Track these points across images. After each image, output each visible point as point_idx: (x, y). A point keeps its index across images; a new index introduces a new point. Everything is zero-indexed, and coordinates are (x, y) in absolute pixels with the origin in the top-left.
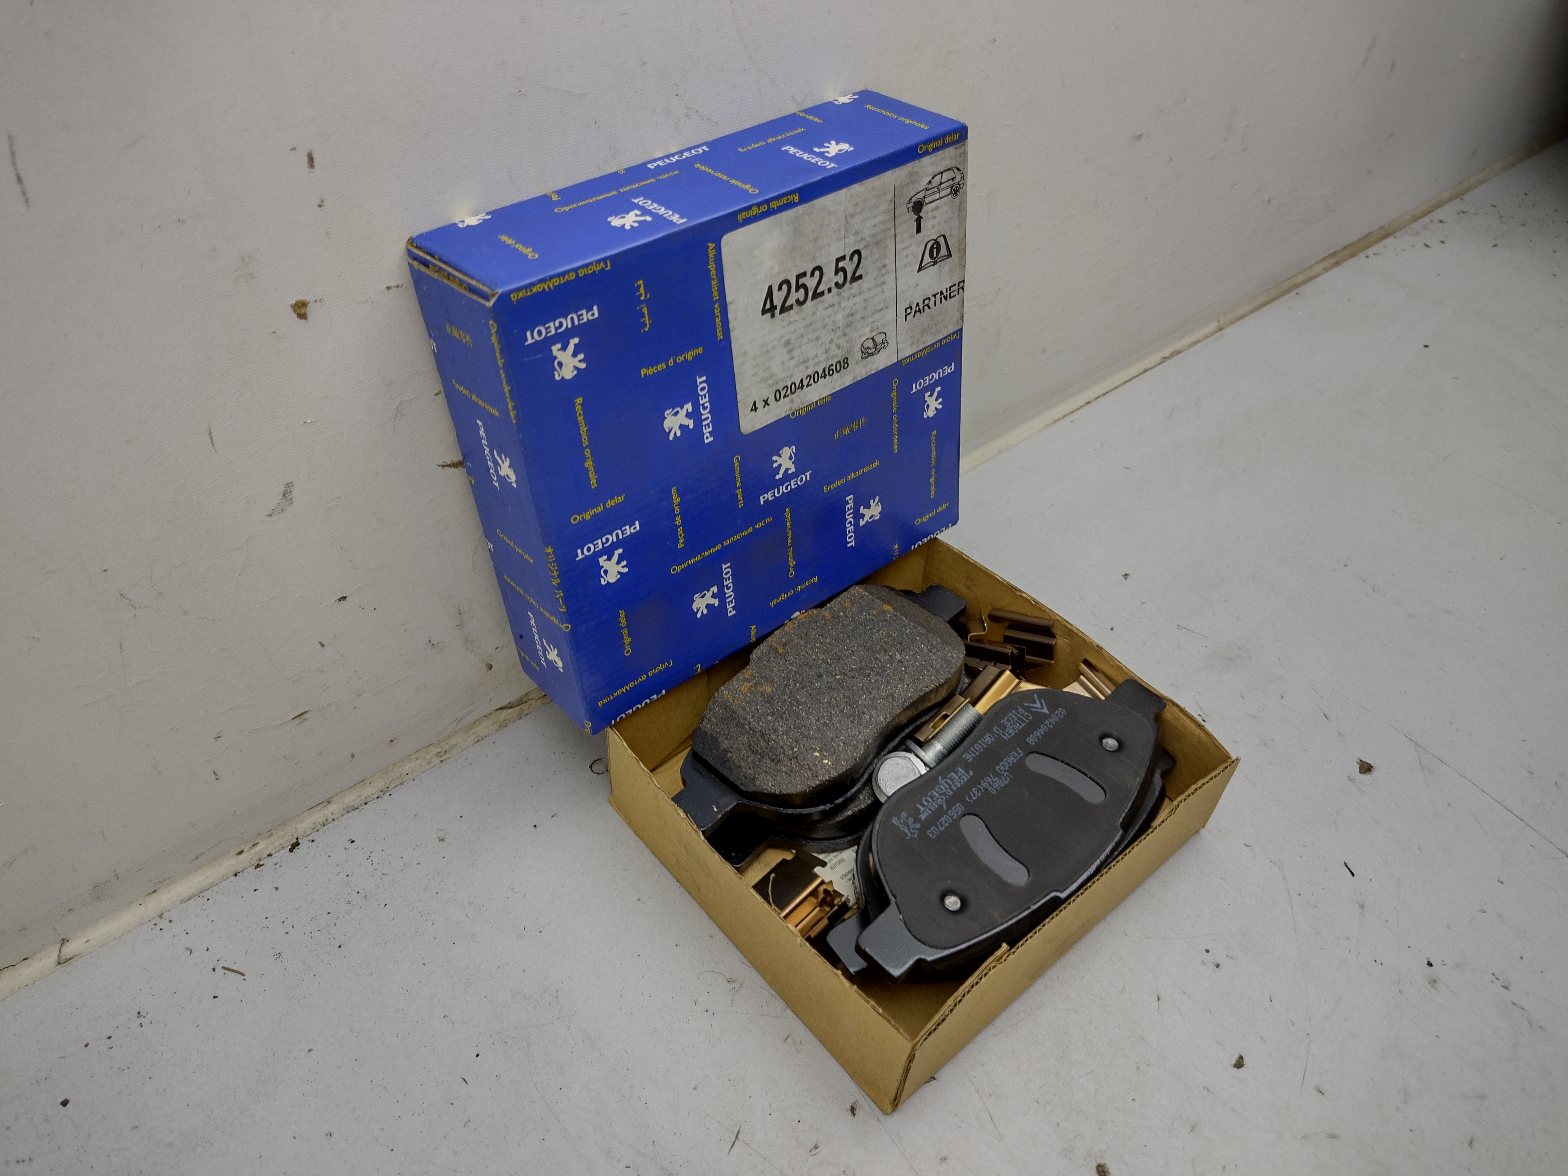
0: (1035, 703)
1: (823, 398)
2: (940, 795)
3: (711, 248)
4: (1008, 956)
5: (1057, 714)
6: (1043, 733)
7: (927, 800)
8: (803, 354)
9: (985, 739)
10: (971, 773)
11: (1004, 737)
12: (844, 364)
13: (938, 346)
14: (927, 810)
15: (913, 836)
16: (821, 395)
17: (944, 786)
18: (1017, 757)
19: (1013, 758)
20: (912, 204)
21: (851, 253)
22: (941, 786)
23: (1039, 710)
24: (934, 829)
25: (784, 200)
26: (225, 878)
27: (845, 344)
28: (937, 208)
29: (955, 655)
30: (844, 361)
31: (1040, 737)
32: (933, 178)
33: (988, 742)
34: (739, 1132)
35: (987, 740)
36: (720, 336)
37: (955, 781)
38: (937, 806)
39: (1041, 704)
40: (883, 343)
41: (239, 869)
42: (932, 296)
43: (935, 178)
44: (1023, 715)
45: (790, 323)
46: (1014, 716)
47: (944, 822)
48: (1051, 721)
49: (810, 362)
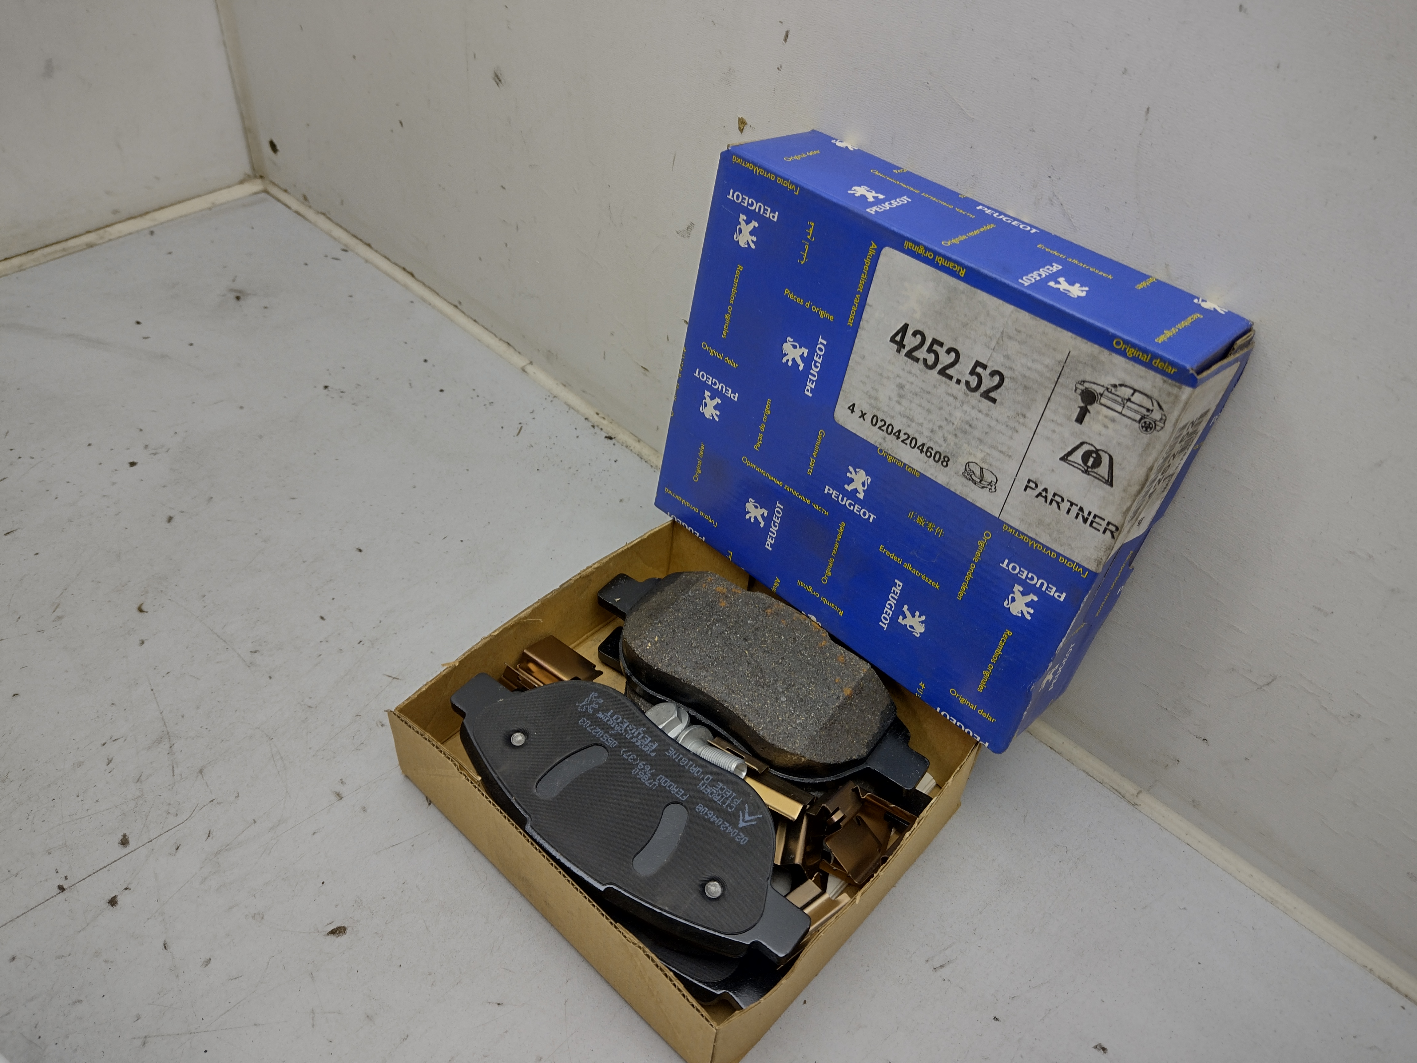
0: (750, 815)
1: (913, 468)
2: (625, 729)
3: (873, 247)
4: (465, 775)
5: (740, 835)
6: (712, 820)
7: (618, 718)
8: (910, 410)
9: (695, 767)
10: (653, 754)
11: (700, 784)
12: (944, 460)
13: (1053, 555)
14: (607, 719)
15: (579, 708)
16: (912, 464)
17: (636, 731)
18: (679, 794)
19: (676, 791)
20: (1083, 388)
21: (993, 369)
22: (635, 730)
23: (741, 818)
24: (588, 723)
25: (951, 265)
26: (583, 415)
27: (952, 444)
28: (1113, 420)
29: (797, 745)
30: (944, 457)
31: (706, 817)
32: (1121, 385)
33: (692, 770)
34: (398, 679)
35: (695, 769)
36: (850, 322)
37: (642, 740)
38: (613, 726)
39: (751, 821)
40: (990, 484)
41: (590, 419)
42: (1068, 501)
43: (1123, 388)
44: (732, 802)
45: (910, 373)
46: (729, 794)
47: (596, 731)
48: (730, 828)
49: (913, 425)
